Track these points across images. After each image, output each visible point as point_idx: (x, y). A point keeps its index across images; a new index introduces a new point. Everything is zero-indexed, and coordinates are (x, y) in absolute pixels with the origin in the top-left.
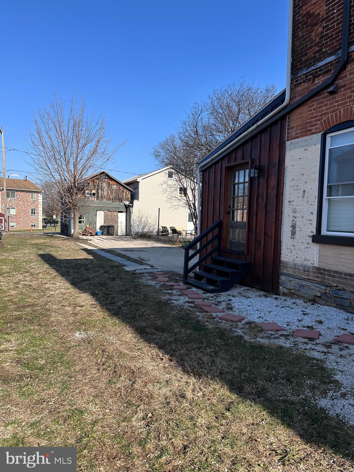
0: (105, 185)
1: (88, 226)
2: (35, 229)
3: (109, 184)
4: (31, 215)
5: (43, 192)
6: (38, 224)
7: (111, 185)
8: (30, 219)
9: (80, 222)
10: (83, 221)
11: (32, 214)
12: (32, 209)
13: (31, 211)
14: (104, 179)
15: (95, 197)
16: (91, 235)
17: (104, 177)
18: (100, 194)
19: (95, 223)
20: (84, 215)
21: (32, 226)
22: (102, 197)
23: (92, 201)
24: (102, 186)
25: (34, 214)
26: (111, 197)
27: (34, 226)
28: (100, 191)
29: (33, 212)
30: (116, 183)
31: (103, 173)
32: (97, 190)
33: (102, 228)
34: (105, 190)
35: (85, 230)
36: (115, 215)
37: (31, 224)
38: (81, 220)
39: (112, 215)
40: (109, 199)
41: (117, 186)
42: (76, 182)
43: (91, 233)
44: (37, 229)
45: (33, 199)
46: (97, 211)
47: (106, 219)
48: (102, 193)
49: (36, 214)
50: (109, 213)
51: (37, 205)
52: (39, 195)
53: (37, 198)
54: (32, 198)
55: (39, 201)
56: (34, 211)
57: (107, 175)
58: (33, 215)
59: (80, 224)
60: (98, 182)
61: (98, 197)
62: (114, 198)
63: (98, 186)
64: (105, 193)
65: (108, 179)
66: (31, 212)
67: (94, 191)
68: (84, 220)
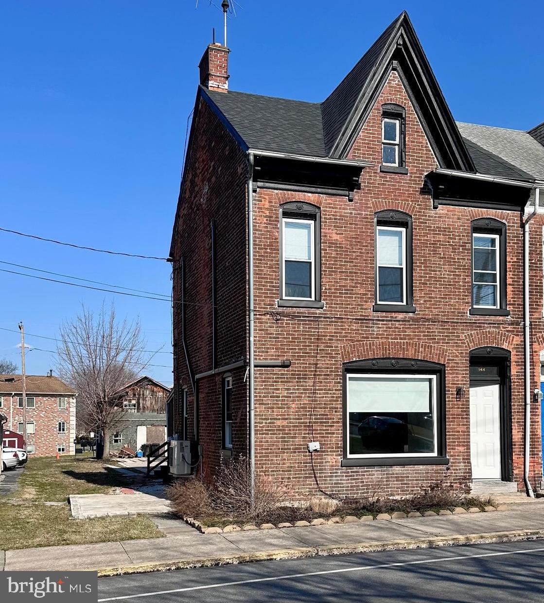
0: (147, 392)
1: (126, 446)
2: (64, 454)
3: (153, 391)
4: (59, 433)
5: (77, 395)
6: (69, 446)
7: (156, 392)
8: (56, 440)
9: (116, 441)
10: (120, 440)
11: (60, 430)
12: (60, 423)
13: (58, 426)
14: (147, 385)
15: (135, 409)
16: (129, 458)
17: (147, 383)
18: (141, 405)
19: (135, 442)
20: (122, 432)
21: (59, 450)
22: (144, 408)
23: (132, 414)
24: (143, 395)
25: (63, 430)
26: (156, 407)
27: (63, 450)
28: (141, 401)
29: (61, 427)
30: (162, 389)
31: (146, 378)
32: (138, 399)
33: (144, 447)
34: (147, 399)
35: (121, 451)
36: (161, 431)
37: (58, 447)
38: (117, 438)
39: (157, 431)
40: (153, 410)
41: (163, 393)
42: (106, 397)
43: (129, 454)
44: (67, 455)
45: (62, 408)
46: (137, 426)
47: (149, 436)
48: (144, 403)
49: (65, 430)
50: (154, 428)
51: (68, 417)
52: (71, 400)
53: (68, 405)
54: (60, 406)
55: (71, 409)
56: (64, 426)
57: (150, 381)
58: (62, 432)
59: (116, 444)
60: (139, 390)
61: (139, 408)
62: (160, 409)
63: (139, 395)
64: (148, 404)
65: (151, 385)
66: (58, 429)
67: (134, 402)
68: (121, 438)
